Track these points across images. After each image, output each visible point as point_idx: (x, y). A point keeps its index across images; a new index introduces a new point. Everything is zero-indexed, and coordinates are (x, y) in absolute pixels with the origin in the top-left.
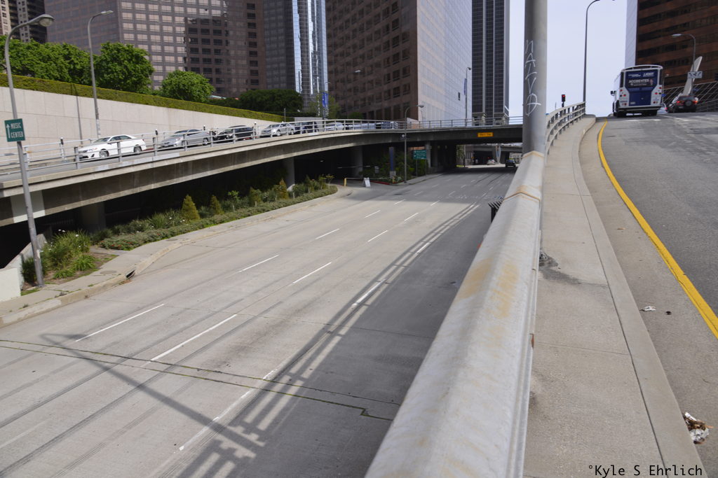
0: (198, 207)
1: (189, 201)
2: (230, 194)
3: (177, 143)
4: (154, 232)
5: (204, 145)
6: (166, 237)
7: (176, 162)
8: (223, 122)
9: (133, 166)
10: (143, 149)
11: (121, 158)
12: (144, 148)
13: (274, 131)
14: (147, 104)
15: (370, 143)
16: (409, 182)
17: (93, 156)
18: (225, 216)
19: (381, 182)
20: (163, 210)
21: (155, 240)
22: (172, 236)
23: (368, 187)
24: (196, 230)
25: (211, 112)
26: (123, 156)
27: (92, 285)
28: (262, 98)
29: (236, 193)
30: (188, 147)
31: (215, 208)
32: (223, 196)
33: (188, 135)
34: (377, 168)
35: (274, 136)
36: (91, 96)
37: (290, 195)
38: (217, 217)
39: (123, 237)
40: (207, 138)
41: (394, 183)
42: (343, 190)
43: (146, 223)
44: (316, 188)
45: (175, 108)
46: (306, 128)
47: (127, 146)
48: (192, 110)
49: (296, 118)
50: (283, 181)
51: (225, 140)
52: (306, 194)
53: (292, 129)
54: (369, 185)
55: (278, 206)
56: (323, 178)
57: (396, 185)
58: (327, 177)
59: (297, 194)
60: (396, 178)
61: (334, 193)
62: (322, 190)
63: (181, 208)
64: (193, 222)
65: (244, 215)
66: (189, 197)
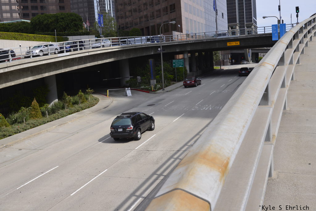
13: (37, 51)
15: (131, 57)
16: (167, 89)
19: (142, 90)
23: (130, 97)
28: (48, 21)
34: (139, 77)
37: (43, 114)
41: (154, 91)
44: (76, 103)
49: (70, 37)
50: (35, 101)
52: (61, 111)
53: (56, 49)
54: (131, 95)
55: (23, 129)
56: (80, 93)
57: (155, 93)
58: (87, 91)
59: (53, 111)
60: (155, 86)
61: (92, 106)
62: (81, 105)
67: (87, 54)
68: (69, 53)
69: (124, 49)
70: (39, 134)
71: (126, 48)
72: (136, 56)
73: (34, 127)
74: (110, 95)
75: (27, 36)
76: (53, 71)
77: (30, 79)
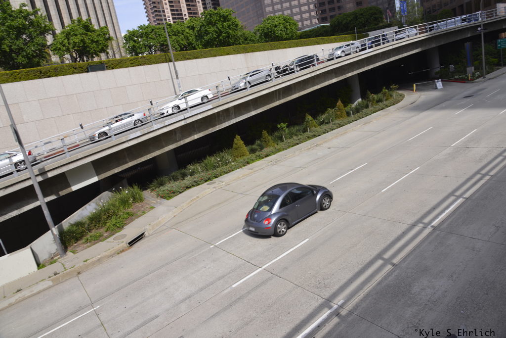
1: (238, 141)
2: (279, 126)
4: (198, 176)
6: (209, 179)
10: (209, 98)
12: (210, 96)
13: (339, 53)
14: (228, 54)
15: (442, 43)
16: (489, 76)
18: (272, 148)
19: (456, 81)
21: (199, 185)
23: (441, 90)
25: (285, 48)
26: (191, 108)
27: (86, 261)
28: (347, 20)
29: (284, 125)
30: (222, 97)
31: (265, 142)
32: (273, 130)
33: (251, 76)
34: (452, 67)
35: (337, 58)
37: (348, 114)
38: (266, 150)
40: (269, 75)
41: (471, 80)
42: (412, 97)
44: (379, 101)
45: (253, 51)
46: (373, 43)
49: (370, 33)
50: (340, 102)
51: (287, 72)
52: (365, 110)
53: (358, 47)
54: (442, 87)
55: (330, 129)
56: (385, 90)
57: (473, 83)
58: (391, 87)
59: (357, 110)
60: (473, 74)
61: (397, 103)
62: (385, 103)
63: (232, 147)
64: (240, 160)
65: (292, 144)
66: (238, 137)
67: (391, 48)
68: (371, 50)
69: (434, 35)
70: (345, 133)
71: (436, 35)
72: (448, 42)
73: (340, 127)
74: (417, 90)
75: (328, 39)
76: (356, 70)
77: (334, 80)
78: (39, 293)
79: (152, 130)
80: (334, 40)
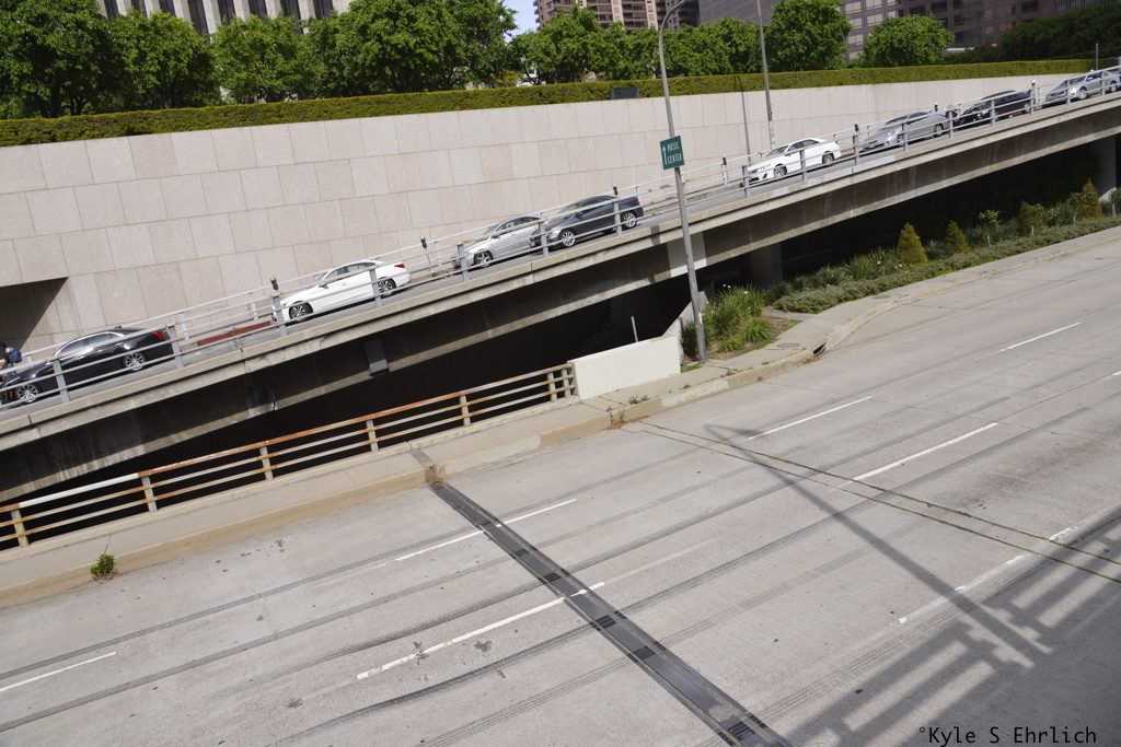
0: (924, 242)
1: (909, 233)
2: (982, 216)
3: (889, 139)
4: (853, 285)
5: (936, 136)
6: (873, 292)
7: (888, 170)
8: (968, 92)
9: (823, 184)
10: (836, 157)
11: (806, 175)
12: (837, 155)
13: (1074, 90)
14: (841, 84)
17: (765, 176)
18: (972, 254)
20: (865, 250)
21: (855, 298)
22: (882, 290)
24: (921, 280)
25: (947, 78)
26: (809, 171)
27: (767, 363)
28: (1047, 33)
29: (993, 214)
30: (910, 143)
31: (953, 243)
32: (970, 221)
33: (909, 123)
36: (761, 88)
37: (1105, 210)
38: (958, 258)
39: (808, 294)
40: (941, 125)
43: (841, 271)
45: (887, 82)
47: (813, 155)
48: (915, 80)
50: (1090, 184)
55: (1077, 232)
63: (896, 245)
64: (917, 267)
65: (1007, 251)
66: (910, 227)
73: (1095, 231)
78: (713, 395)
79: (805, 186)
80: (1045, 69)
